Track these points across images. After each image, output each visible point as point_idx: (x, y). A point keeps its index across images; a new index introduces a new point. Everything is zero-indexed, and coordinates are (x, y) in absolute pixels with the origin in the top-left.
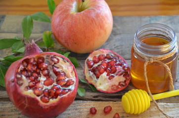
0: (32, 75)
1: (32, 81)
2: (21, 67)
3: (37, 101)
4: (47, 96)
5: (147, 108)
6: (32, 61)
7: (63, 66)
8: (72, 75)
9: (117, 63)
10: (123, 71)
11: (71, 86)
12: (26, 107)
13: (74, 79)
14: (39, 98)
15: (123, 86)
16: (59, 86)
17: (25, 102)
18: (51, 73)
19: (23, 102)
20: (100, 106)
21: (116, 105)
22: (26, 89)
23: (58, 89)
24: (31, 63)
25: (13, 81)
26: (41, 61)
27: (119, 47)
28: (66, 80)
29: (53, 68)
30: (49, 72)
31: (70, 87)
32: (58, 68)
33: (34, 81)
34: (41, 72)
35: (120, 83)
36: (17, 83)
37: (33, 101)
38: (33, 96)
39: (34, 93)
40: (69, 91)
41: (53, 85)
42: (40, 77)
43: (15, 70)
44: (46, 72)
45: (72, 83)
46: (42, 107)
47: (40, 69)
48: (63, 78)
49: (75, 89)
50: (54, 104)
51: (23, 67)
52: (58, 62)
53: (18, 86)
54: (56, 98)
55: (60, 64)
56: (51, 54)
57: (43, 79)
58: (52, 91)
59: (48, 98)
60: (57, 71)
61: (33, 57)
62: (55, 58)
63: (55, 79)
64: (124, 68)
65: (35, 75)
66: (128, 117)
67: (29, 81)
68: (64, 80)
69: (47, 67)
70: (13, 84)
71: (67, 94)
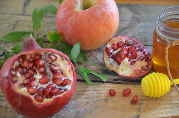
0: (27, 72)
1: (27, 78)
2: (17, 63)
3: (31, 100)
4: (42, 95)
5: (166, 92)
6: (28, 57)
7: (60, 64)
8: (70, 74)
9: (137, 48)
10: (144, 56)
11: (68, 86)
12: (19, 105)
13: (71, 78)
14: (32, 97)
15: (146, 70)
16: (55, 85)
17: (19, 100)
18: (48, 70)
19: (16, 100)
20: (119, 88)
21: (136, 88)
22: (20, 87)
23: (53, 88)
24: (27, 60)
25: (7, 78)
26: (38, 57)
27: (142, 34)
28: (63, 79)
29: (50, 65)
30: (45, 70)
31: (66, 87)
32: (56, 66)
33: (29, 78)
34: (37, 69)
35: (142, 68)
36: (11, 80)
37: (26, 99)
38: (27, 94)
39: (28, 91)
40: (64, 91)
41: (48, 84)
42: (36, 74)
43: (9, 65)
44: (42, 69)
45: (69, 82)
46: (35, 106)
47: (36, 66)
48: (60, 77)
49: (71, 89)
50: (48, 103)
51: (18, 64)
52: (56, 60)
53: (11, 83)
54: (51, 98)
55: (58, 61)
56: (49, 51)
57: (38, 77)
58: (47, 90)
59: (42, 97)
60: (54, 69)
61: (29, 53)
62: (53, 55)
63: (51, 78)
64: (144, 53)
65: (31, 72)
66: (147, 100)
67: (24, 78)
68: (60, 78)
69: (44, 64)
70: (7, 80)
71: (62, 94)
